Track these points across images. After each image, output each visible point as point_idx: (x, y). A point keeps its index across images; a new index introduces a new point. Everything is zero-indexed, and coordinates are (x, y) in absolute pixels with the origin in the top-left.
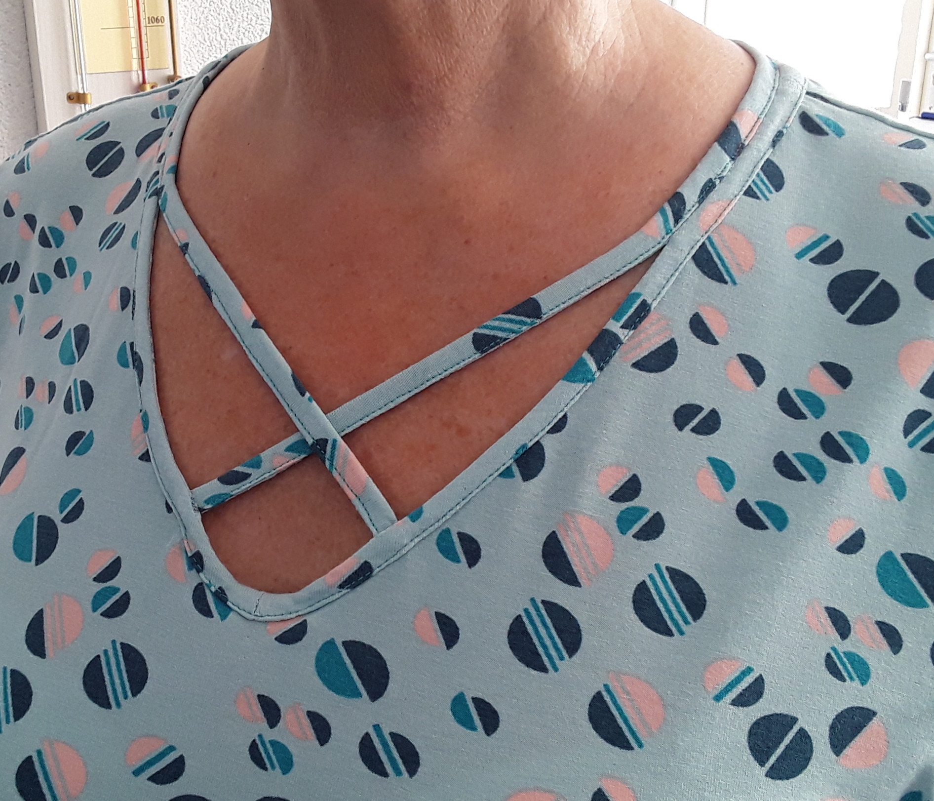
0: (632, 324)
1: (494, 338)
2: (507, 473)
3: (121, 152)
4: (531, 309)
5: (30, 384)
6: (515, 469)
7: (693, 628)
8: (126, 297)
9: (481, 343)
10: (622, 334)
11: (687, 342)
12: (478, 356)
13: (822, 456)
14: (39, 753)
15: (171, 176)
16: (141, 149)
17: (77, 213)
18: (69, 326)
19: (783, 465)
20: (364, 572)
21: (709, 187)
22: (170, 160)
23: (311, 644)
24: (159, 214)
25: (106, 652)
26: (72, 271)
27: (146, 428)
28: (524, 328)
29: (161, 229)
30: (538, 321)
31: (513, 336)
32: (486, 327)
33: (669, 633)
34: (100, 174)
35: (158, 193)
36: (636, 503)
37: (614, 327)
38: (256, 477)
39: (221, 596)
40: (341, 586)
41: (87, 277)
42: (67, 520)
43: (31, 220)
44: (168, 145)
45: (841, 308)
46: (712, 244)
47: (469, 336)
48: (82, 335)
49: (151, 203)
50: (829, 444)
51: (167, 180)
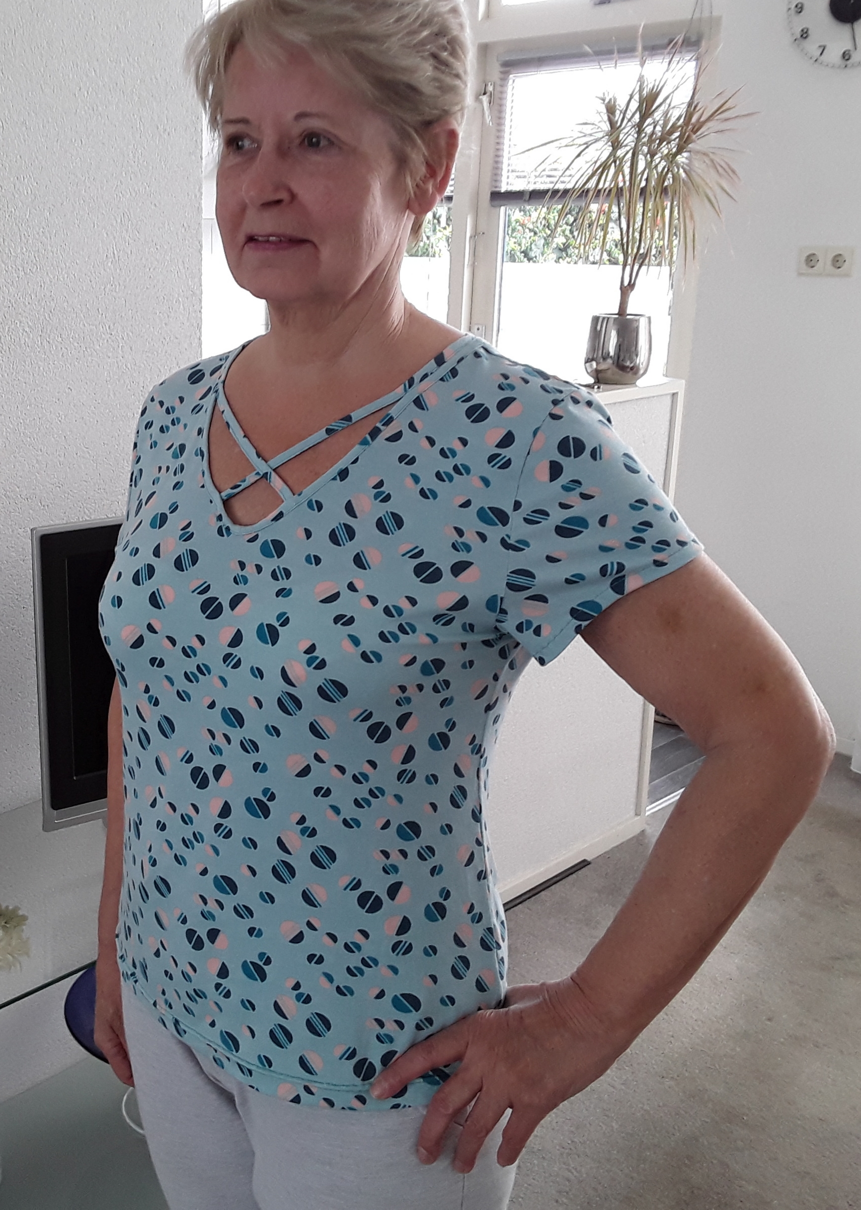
0: (386, 424)
1: (333, 429)
2: (334, 479)
3: (203, 374)
4: (348, 418)
5: (160, 468)
6: (338, 478)
7: (398, 533)
8: (200, 432)
9: (329, 431)
10: (382, 428)
11: (407, 432)
12: (327, 436)
13: (453, 473)
14: (158, 590)
15: (222, 385)
16: (212, 374)
17: (182, 399)
18: (177, 445)
19: (438, 475)
20: (280, 515)
21: (426, 376)
22: (222, 378)
23: (259, 542)
24: (216, 400)
25: (183, 554)
26: (178, 423)
27: (203, 476)
28: (345, 425)
29: (216, 408)
30: (350, 423)
31: (341, 429)
32: (331, 425)
33: (388, 534)
34: (193, 383)
35: (216, 391)
36: (382, 489)
37: (379, 425)
38: (244, 485)
39: (228, 529)
40: (272, 520)
41: (185, 426)
42: (171, 513)
43: (161, 403)
44: (223, 372)
45: (469, 417)
46: (422, 397)
47: (324, 429)
48: (182, 448)
49: (214, 395)
50: (456, 469)
51: (220, 387)
